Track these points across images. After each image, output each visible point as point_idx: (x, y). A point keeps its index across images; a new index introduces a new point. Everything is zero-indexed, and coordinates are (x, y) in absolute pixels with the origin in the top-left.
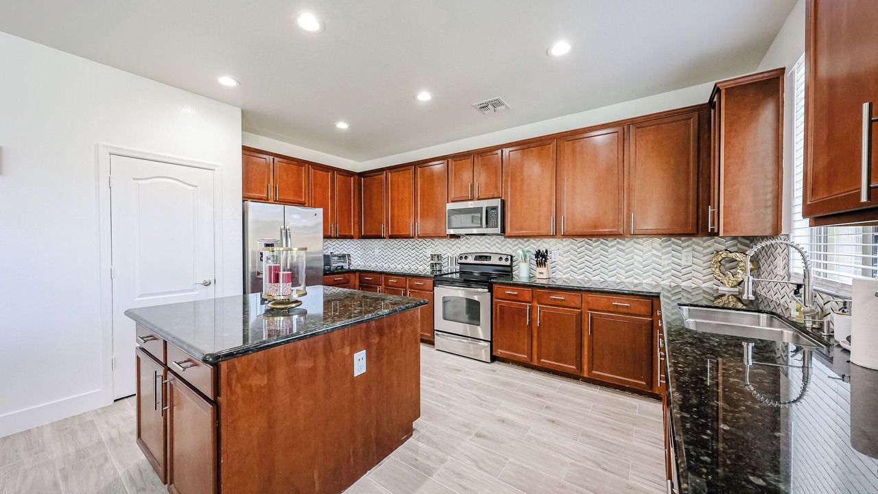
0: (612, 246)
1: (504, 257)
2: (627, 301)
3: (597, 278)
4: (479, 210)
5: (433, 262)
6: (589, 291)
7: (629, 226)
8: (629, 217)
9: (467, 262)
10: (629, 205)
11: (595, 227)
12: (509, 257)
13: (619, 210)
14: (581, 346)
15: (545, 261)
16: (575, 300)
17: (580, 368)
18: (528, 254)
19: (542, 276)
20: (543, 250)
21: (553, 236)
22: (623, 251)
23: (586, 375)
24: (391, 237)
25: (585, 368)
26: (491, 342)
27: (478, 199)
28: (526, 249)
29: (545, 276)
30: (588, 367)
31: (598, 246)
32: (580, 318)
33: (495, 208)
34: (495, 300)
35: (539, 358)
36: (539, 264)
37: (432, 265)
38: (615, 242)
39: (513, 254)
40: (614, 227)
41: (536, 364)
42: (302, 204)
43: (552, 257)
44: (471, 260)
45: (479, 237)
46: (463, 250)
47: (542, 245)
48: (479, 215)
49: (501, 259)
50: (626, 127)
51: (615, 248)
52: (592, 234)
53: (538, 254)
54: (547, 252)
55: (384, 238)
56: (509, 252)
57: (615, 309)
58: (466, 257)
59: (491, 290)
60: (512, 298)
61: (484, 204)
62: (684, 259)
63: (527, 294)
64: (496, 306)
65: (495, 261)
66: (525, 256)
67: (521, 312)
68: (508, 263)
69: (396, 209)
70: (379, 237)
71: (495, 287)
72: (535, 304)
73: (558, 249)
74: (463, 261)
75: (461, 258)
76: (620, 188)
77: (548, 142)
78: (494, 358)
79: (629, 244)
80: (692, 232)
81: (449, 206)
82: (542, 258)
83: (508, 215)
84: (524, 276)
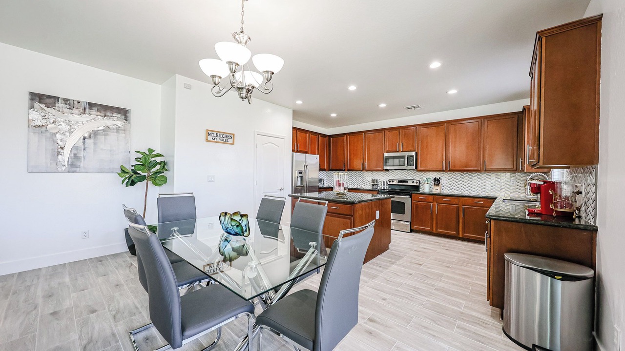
0: (474, 176)
1: (415, 181)
2: (482, 201)
3: (467, 192)
4: (403, 157)
5: (374, 184)
6: (463, 196)
7: (483, 166)
8: (483, 162)
9: (394, 183)
10: (484, 156)
11: (466, 167)
12: (418, 181)
13: (478, 159)
14: (458, 222)
15: (439, 183)
16: (456, 201)
17: (458, 233)
18: (429, 180)
19: (436, 190)
20: (438, 177)
21: (444, 171)
22: (480, 179)
23: (461, 236)
24: (349, 170)
25: (461, 233)
26: (411, 222)
27: (402, 152)
28: (428, 177)
29: (438, 191)
30: (462, 233)
31: (466, 176)
32: (458, 209)
33: (412, 156)
34: (413, 202)
35: (436, 229)
36: (436, 185)
37: (373, 185)
38: (476, 174)
39: (420, 180)
40: (476, 167)
41: (434, 232)
42: (306, 153)
43: (443, 181)
44: (395, 183)
45: (400, 171)
46: (391, 177)
47: (438, 175)
48: (403, 160)
49: (413, 182)
50: (482, 119)
51: (476, 177)
52: (464, 170)
53: (435, 180)
54: (440, 178)
55: (344, 170)
56: (418, 179)
57: (476, 205)
58: (393, 181)
59: (411, 197)
60: (423, 200)
61: (406, 154)
62: (511, 182)
63: (431, 198)
64: (414, 205)
65: (410, 183)
66: (428, 181)
67: (428, 207)
68: (418, 184)
69: (352, 155)
70: (342, 170)
71: (413, 195)
72: (435, 203)
73: (445, 178)
74: (391, 183)
75: (390, 182)
76: (479, 148)
77: (442, 124)
78: (412, 231)
79: (484, 176)
80: (515, 170)
81: (386, 155)
82: (437, 181)
83: (419, 160)
84: (427, 190)
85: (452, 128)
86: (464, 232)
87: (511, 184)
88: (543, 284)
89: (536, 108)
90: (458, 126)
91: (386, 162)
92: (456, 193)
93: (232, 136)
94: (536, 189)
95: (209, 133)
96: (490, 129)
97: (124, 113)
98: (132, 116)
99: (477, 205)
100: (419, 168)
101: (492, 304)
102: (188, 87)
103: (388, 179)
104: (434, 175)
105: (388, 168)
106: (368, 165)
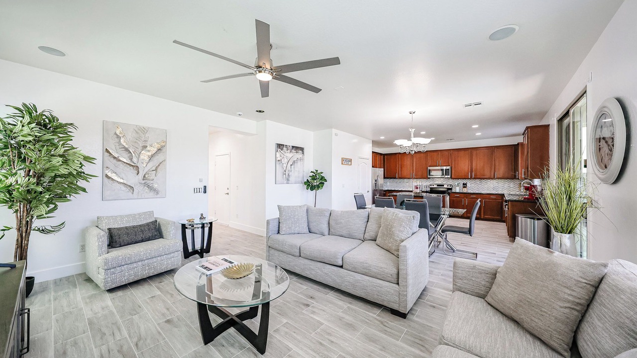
0: (489, 182)
7: (494, 176)
8: (495, 173)
9: (434, 187)
10: (495, 170)
11: (483, 176)
12: (451, 185)
13: (491, 171)
14: (481, 210)
16: (479, 196)
19: (465, 190)
21: (469, 179)
25: (482, 216)
27: (442, 166)
28: (458, 182)
29: (466, 191)
33: (449, 169)
34: (450, 198)
36: (464, 187)
38: (490, 180)
39: (453, 184)
40: (490, 176)
42: (378, 167)
43: (468, 185)
46: (431, 183)
47: (465, 181)
48: (442, 171)
49: (448, 186)
50: (493, 148)
52: (482, 178)
53: (464, 184)
54: (466, 183)
55: (398, 178)
59: (449, 195)
60: (457, 197)
61: (445, 168)
63: (462, 196)
64: (451, 200)
65: (445, 186)
66: (458, 185)
67: (461, 201)
68: (451, 187)
69: (403, 168)
70: (395, 178)
71: (451, 194)
72: (466, 198)
73: (469, 183)
75: (431, 186)
76: (492, 165)
77: (468, 150)
79: (494, 181)
80: (514, 177)
81: (429, 168)
82: (465, 185)
83: (453, 171)
84: (458, 191)
85: (474, 152)
86: (484, 215)
87: (511, 186)
88: (531, 222)
89: (526, 142)
90: (478, 151)
91: (429, 173)
92: (477, 192)
93: (351, 161)
94: (527, 189)
95: (343, 160)
96: (498, 154)
97: (302, 149)
98: (305, 151)
99: (492, 199)
100: (453, 176)
101: (510, 237)
102: (336, 135)
103: (429, 184)
104: (462, 182)
105: (431, 177)
106: (416, 175)
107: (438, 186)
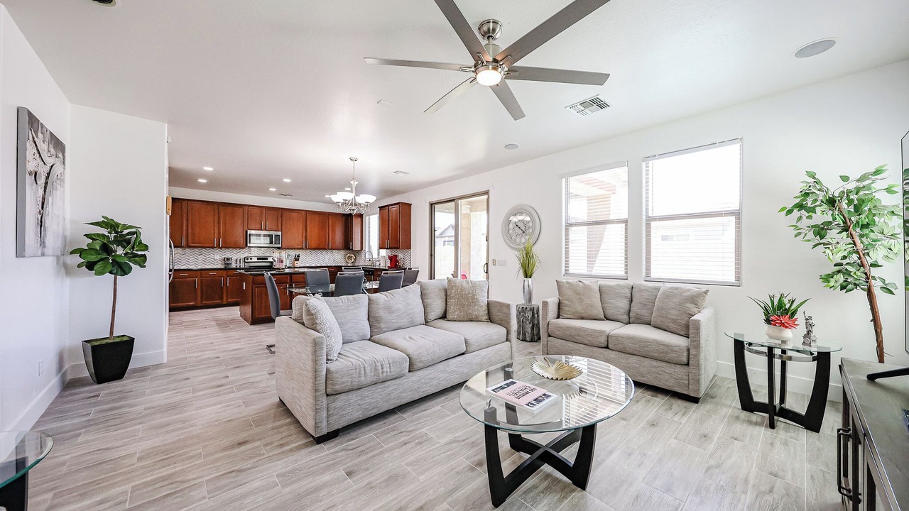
7: (329, 246)
8: (329, 243)
11: (319, 246)
21: (304, 249)
24: (190, 247)
27: (268, 230)
33: (279, 236)
36: (296, 260)
37: (226, 264)
53: (296, 256)
54: (300, 254)
61: (273, 233)
69: (197, 228)
73: (304, 255)
74: (250, 261)
75: (247, 259)
91: (249, 240)
97: (63, 149)
100: (284, 246)
103: (245, 256)
104: (293, 253)
105: (251, 245)
106: (224, 242)
107: (258, 259)
